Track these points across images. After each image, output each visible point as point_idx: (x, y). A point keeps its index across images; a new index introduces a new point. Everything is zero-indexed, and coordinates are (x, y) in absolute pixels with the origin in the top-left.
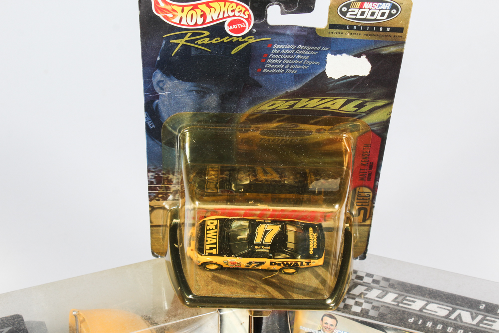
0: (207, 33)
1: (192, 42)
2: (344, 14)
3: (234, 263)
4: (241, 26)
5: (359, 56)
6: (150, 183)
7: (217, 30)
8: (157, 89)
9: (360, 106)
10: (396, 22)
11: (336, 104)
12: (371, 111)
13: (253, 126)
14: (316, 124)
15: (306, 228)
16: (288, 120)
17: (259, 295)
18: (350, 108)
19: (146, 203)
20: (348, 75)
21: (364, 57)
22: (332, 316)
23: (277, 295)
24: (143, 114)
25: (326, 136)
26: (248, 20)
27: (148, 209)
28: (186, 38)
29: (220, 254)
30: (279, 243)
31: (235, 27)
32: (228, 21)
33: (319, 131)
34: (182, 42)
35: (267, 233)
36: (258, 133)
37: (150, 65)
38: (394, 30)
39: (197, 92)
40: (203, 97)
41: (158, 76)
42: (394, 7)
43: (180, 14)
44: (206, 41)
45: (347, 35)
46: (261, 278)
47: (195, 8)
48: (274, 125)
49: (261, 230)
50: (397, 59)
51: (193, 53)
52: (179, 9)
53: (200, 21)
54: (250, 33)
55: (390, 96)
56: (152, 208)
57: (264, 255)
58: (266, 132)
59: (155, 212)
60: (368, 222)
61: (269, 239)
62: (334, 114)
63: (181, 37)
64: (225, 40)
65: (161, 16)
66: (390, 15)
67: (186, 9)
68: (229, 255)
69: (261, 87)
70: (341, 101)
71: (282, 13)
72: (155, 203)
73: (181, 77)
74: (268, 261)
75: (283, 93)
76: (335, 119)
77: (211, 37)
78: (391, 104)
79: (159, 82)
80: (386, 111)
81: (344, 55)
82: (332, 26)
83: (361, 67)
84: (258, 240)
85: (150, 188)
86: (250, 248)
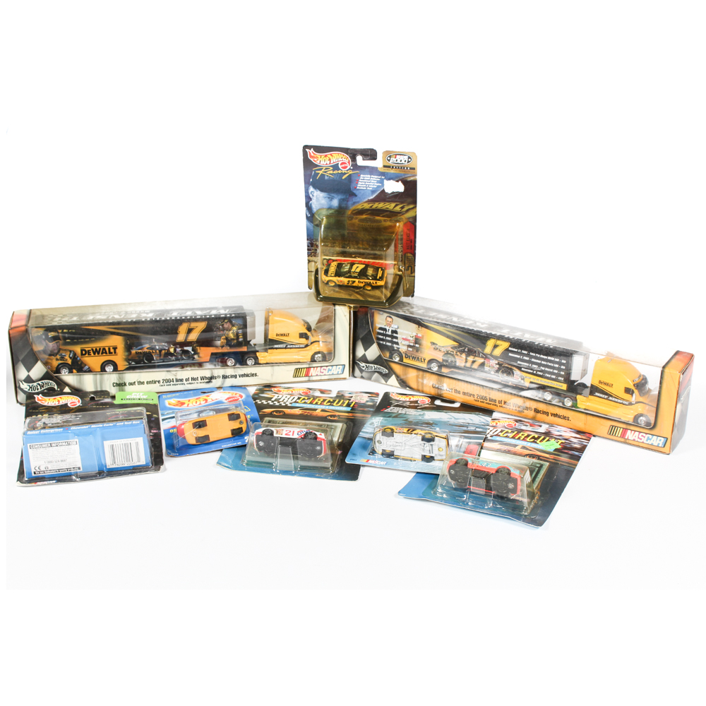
0: (331, 168)
1: (325, 172)
2: (389, 160)
3: (341, 281)
4: (346, 165)
5: (398, 181)
6: (308, 246)
7: (336, 167)
8: (311, 196)
9: (402, 208)
10: (411, 165)
11: (391, 206)
12: (408, 211)
13: (355, 217)
14: (383, 217)
15: (377, 269)
16: (370, 214)
17: (352, 298)
18: (398, 209)
19: (306, 258)
20: (395, 191)
21: (400, 182)
22: (390, 317)
23: (361, 298)
24: (305, 209)
25: (388, 224)
26: (349, 162)
27: (307, 261)
28: (323, 170)
29: (335, 276)
30: (363, 274)
31: (343, 166)
32: (340, 163)
33: (385, 221)
34: (321, 172)
35: (358, 268)
36: (357, 221)
37: (307, 183)
38: (411, 169)
39: (329, 198)
40: (331, 200)
41: (311, 189)
42: (409, 158)
43: (320, 159)
44: (331, 172)
45: (392, 171)
46: (354, 291)
47: (326, 156)
48: (364, 216)
49: (355, 266)
50: (414, 183)
51: (326, 178)
52: (319, 157)
53: (328, 162)
54: (350, 169)
55: (415, 202)
56: (309, 261)
57: (355, 277)
58: (362, 220)
59: (310, 263)
60: (413, 275)
61: (358, 270)
62: (391, 212)
63: (321, 169)
64: (340, 172)
65: (312, 160)
66: (409, 162)
67: (323, 157)
68: (339, 277)
69: (356, 196)
70: (393, 205)
71: (363, 160)
72: (311, 258)
73: (322, 190)
74: (357, 280)
75: (366, 200)
76: (392, 214)
77: (333, 170)
78: (415, 207)
79: (312, 192)
80: (414, 210)
81: (392, 181)
82: (384, 166)
83: (400, 187)
84: (353, 270)
85: (308, 250)
86: (348, 274)
